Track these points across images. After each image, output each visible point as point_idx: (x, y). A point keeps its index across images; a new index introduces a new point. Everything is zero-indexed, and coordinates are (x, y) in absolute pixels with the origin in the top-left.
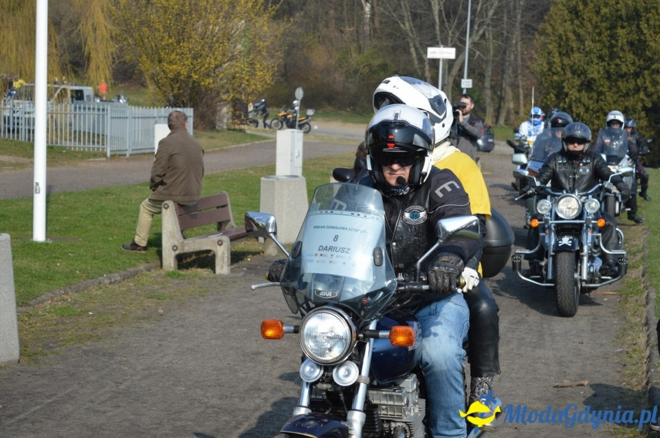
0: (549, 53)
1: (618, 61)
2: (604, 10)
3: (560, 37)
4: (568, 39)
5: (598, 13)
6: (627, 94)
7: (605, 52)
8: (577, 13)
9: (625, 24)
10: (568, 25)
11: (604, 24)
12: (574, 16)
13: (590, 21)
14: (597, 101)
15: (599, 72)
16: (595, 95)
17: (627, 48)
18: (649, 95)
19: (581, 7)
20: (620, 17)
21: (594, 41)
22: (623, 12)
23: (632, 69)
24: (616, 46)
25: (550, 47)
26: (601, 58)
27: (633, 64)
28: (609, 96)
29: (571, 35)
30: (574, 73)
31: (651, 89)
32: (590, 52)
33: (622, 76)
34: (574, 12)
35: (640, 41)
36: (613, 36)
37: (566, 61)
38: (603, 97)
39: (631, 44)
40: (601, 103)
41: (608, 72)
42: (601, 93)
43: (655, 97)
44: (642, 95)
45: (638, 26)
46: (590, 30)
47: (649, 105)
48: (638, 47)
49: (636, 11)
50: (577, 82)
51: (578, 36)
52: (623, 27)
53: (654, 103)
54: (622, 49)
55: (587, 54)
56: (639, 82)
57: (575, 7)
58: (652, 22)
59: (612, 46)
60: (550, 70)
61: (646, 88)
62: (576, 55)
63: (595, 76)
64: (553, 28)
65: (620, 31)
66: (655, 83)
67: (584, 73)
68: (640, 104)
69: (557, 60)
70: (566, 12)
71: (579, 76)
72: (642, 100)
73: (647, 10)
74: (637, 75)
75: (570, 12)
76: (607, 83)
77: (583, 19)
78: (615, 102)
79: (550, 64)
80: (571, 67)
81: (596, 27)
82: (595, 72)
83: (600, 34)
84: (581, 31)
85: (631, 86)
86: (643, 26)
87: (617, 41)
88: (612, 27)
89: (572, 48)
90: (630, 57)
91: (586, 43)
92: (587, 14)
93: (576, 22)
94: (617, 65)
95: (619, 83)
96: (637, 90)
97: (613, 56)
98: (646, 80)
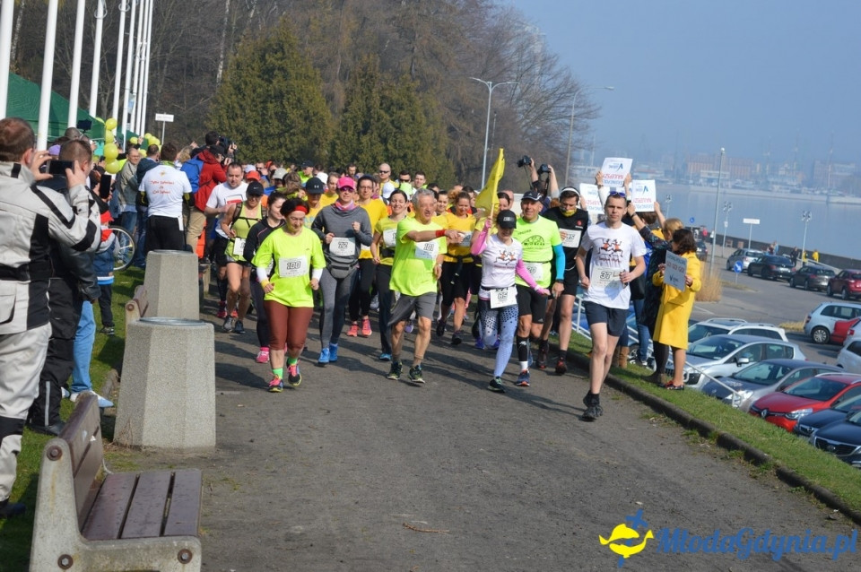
0: (220, 116)
1: (267, 125)
2: (259, 90)
3: (228, 106)
4: (233, 107)
5: (254, 91)
6: (273, 148)
7: (259, 118)
8: (239, 90)
9: (273, 100)
10: (233, 97)
11: (259, 100)
12: (237, 92)
13: (249, 96)
14: (252, 151)
15: (254, 132)
16: (251, 147)
17: (273, 116)
18: (287, 150)
19: (243, 86)
20: (270, 96)
21: (252, 111)
22: (272, 93)
23: (277, 131)
24: (267, 115)
25: (221, 112)
26: (255, 122)
27: (278, 127)
28: (261, 149)
29: (236, 105)
30: (237, 131)
31: (290, 146)
32: (249, 118)
33: (271, 135)
34: (238, 88)
35: (282, 112)
36: (265, 108)
37: (232, 123)
38: (256, 149)
39: (276, 114)
40: (254, 153)
41: (260, 132)
42: (254, 146)
43: (292, 151)
44: (283, 150)
45: (282, 102)
46: (249, 103)
47: (288, 157)
48: (282, 117)
49: (281, 92)
50: (240, 138)
51: (241, 106)
52: (271, 102)
53: (291, 156)
54: (271, 118)
55: (247, 119)
56: (282, 140)
57: (238, 86)
58: (291, 101)
59: (263, 115)
60: (220, 128)
61: (286, 145)
62: (240, 119)
63: (252, 134)
64: (223, 99)
65: (269, 105)
66: (292, 142)
67: (244, 132)
68: (282, 156)
69: (226, 121)
70: (232, 88)
71: (241, 134)
72: (284, 153)
73: (288, 92)
74: (280, 135)
75: (235, 89)
76: (260, 140)
77: (244, 95)
78: (265, 153)
79: (220, 123)
80: (236, 127)
81: (253, 101)
82: (252, 131)
83: (256, 106)
84: (243, 103)
85: (276, 143)
86: (285, 102)
87: (267, 111)
88: (264, 102)
89: (236, 115)
90: (276, 123)
91: (248, 111)
92: (248, 92)
93: (240, 96)
94: (267, 128)
95: (268, 140)
96: (280, 146)
97: (264, 121)
98: (286, 139)
